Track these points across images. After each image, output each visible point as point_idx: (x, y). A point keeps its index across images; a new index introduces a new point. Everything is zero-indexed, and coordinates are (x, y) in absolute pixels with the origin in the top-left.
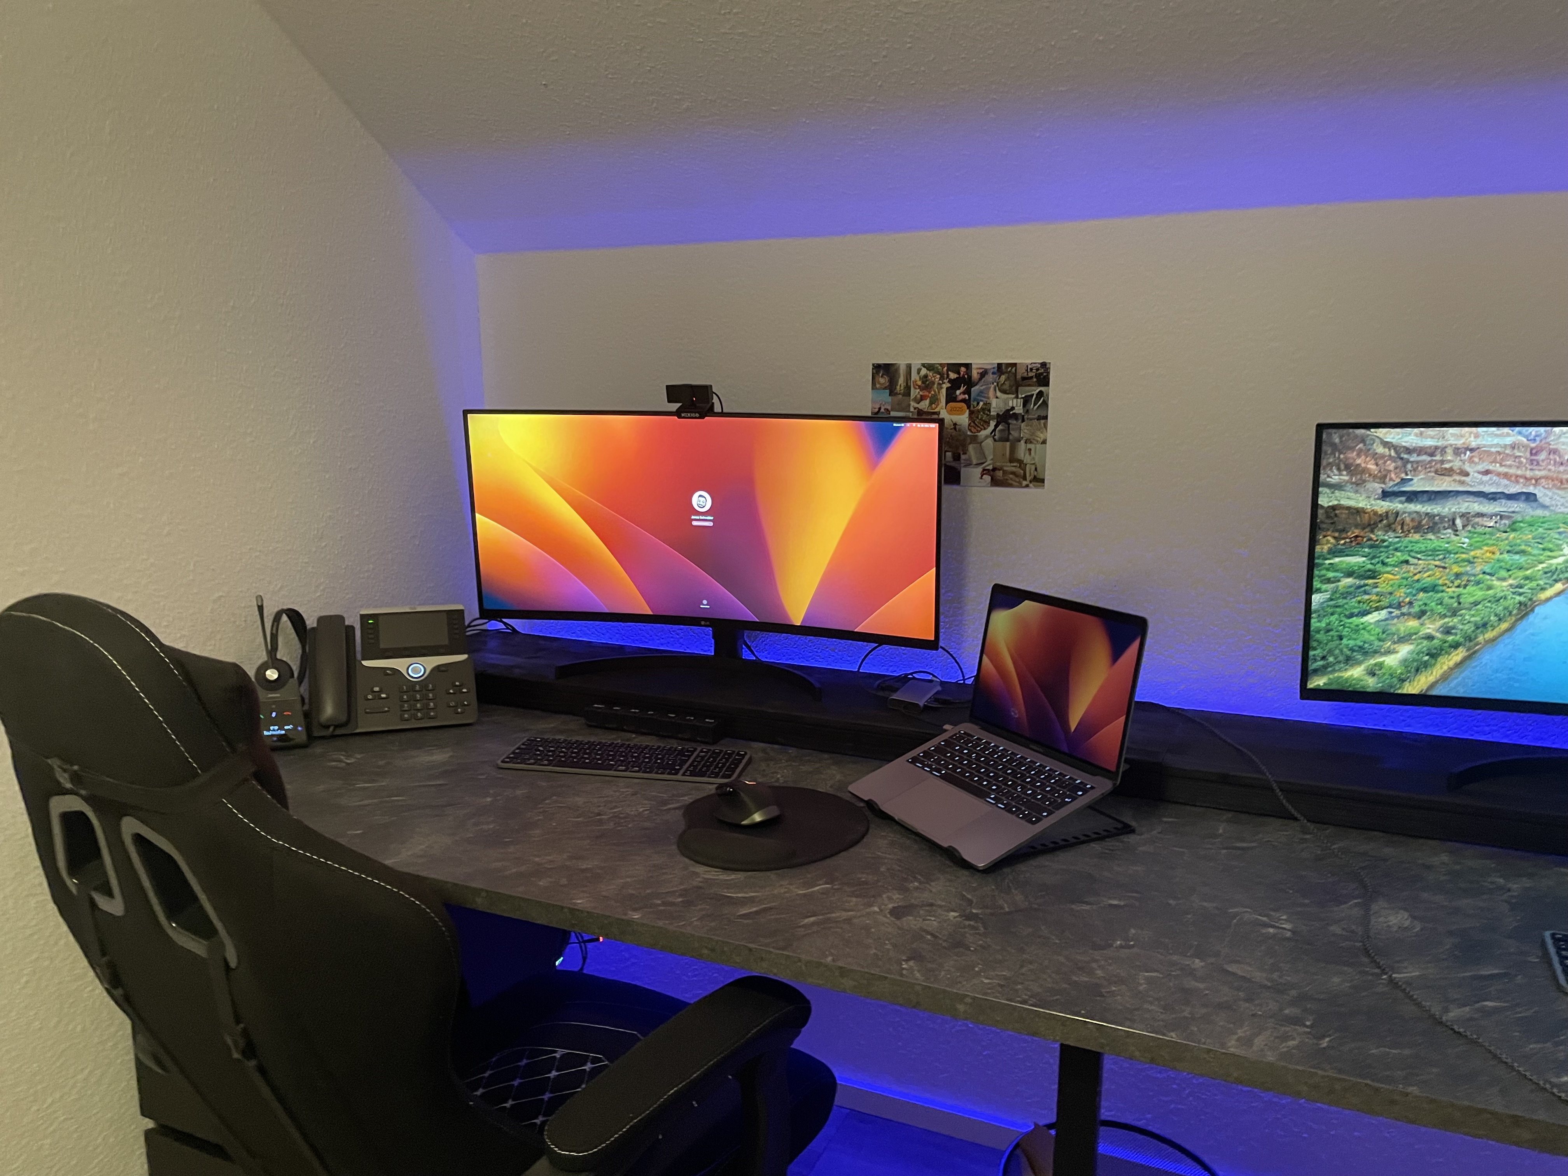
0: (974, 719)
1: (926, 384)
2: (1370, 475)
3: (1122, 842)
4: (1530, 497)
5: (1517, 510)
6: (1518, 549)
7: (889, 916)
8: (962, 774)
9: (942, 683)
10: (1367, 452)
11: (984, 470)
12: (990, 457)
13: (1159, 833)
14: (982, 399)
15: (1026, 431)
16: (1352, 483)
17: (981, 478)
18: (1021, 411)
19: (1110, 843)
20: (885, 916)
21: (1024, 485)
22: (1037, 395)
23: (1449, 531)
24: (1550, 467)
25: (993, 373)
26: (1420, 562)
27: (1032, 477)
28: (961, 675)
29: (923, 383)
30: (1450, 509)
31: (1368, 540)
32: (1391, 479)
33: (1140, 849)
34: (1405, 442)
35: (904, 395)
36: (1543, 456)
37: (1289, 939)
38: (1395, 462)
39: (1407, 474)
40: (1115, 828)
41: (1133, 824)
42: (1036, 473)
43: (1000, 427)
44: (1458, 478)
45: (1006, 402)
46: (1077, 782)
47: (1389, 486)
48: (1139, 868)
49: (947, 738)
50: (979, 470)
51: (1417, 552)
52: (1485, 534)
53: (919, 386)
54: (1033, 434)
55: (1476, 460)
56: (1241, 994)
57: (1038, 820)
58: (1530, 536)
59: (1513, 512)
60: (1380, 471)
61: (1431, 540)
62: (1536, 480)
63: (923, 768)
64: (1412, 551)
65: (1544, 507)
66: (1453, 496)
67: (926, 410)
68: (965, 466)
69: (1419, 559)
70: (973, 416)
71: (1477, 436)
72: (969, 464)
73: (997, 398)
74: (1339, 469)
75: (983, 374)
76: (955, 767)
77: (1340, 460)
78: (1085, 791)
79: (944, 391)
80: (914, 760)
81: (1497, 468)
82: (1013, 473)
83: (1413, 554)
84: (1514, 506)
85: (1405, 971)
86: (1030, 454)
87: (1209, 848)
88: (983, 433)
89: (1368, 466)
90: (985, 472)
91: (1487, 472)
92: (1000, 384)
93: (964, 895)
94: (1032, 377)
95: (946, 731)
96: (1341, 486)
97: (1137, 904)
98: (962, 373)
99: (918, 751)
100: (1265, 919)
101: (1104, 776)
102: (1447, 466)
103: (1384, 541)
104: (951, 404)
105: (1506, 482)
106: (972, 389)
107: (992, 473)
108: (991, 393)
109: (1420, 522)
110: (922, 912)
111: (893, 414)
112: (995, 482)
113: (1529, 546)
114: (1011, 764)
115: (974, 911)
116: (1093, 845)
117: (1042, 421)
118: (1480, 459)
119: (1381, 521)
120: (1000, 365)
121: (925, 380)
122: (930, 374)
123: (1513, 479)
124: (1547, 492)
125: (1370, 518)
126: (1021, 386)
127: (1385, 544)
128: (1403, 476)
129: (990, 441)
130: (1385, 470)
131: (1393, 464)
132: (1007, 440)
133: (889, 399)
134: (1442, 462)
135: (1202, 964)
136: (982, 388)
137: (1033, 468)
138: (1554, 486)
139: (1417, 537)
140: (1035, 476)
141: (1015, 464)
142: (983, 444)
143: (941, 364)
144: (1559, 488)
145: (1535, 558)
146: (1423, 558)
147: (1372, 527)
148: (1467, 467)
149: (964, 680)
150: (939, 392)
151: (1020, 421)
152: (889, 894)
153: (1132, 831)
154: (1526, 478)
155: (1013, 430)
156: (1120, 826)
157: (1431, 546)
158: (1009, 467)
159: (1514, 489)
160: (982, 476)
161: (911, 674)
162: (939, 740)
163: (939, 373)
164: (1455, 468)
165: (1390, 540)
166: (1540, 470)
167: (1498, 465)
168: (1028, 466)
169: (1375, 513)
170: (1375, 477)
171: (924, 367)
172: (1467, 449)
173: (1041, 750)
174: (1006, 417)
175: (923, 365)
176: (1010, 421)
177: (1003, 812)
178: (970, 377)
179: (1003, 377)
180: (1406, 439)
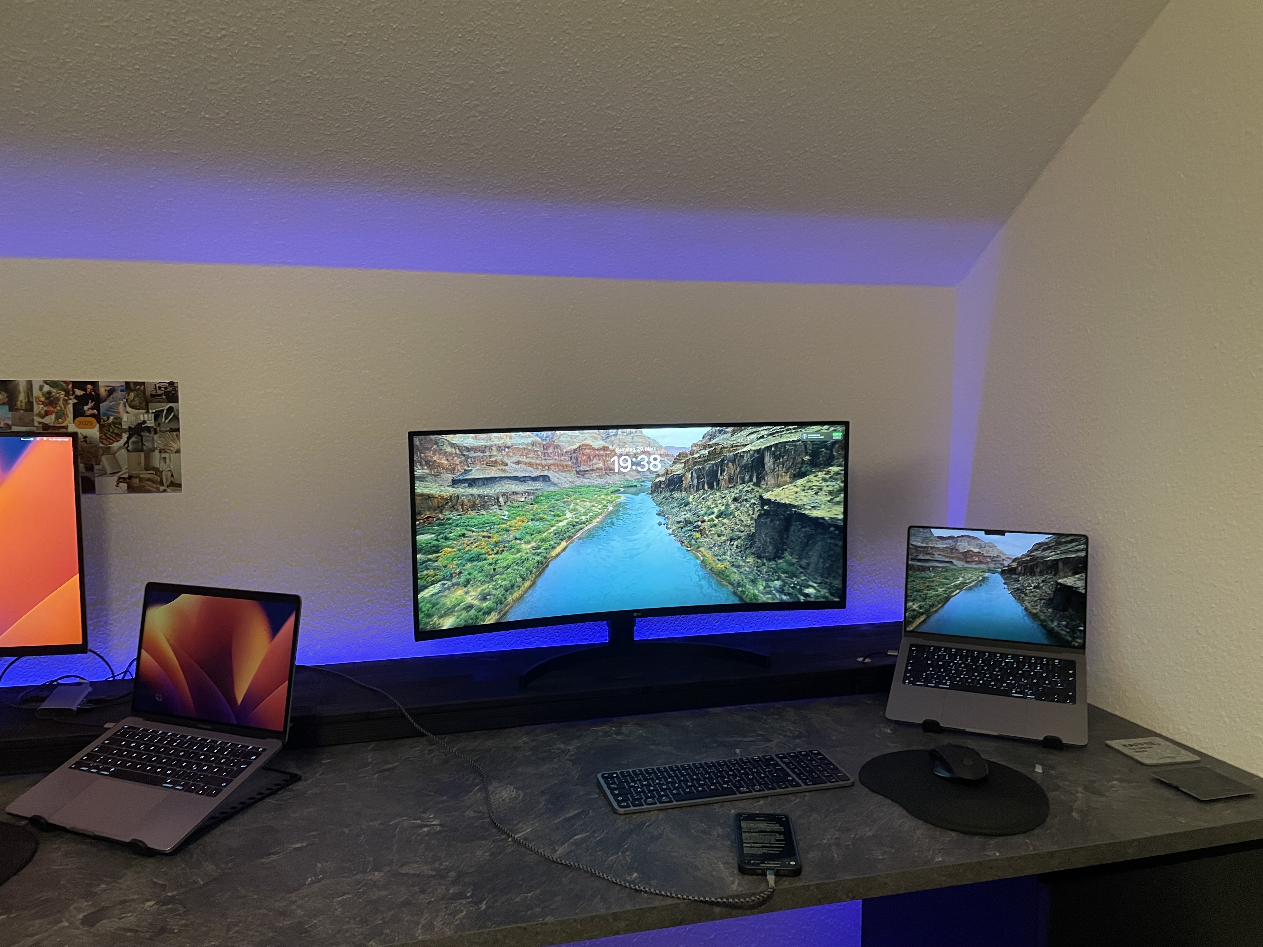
0: (136, 712)
1: (50, 400)
2: (444, 468)
3: (292, 791)
4: (545, 479)
5: (538, 488)
6: (537, 517)
7: (81, 927)
8: (134, 765)
9: (92, 684)
10: (441, 451)
11: (120, 478)
12: (125, 467)
13: (322, 774)
14: (113, 414)
15: (159, 442)
16: (432, 475)
17: (117, 486)
18: (153, 425)
19: (284, 795)
20: (78, 928)
21: (161, 490)
22: (168, 410)
23: (496, 506)
24: (556, 457)
25: (122, 391)
26: (474, 534)
27: (169, 482)
28: (110, 672)
29: (46, 398)
30: (495, 490)
31: (438, 519)
32: (458, 470)
33: (310, 792)
34: (467, 443)
35: (26, 410)
36: (550, 450)
37: (440, 832)
38: (459, 458)
39: (469, 467)
40: (285, 780)
41: (298, 772)
42: (172, 479)
43: (133, 439)
44: (501, 467)
45: (136, 416)
46: (249, 748)
47: (457, 475)
48: (311, 810)
49: (110, 735)
50: (115, 478)
51: (471, 526)
52: (519, 507)
53: (43, 402)
54: (166, 445)
55: (511, 454)
56: (417, 889)
57: (219, 791)
58: (546, 506)
59: (537, 490)
60: (450, 465)
61: (483, 515)
62: (549, 466)
63: (89, 771)
64: (468, 525)
65: (555, 485)
66: (498, 481)
67: (52, 424)
68: (99, 476)
69: (473, 531)
70: (104, 430)
71: (511, 438)
72: (103, 473)
73: (127, 412)
74: (421, 465)
75: (111, 391)
76: (124, 763)
77: (421, 458)
78: (258, 755)
79: (70, 408)
80: (78, 765)
81: (524, 459)
82: (149, 480)
83: (468, 528)
84: (538, 485)
85: (522, 830)
86: (165, 462)
87: (364, 777)
88: (116, 445)
89: (442, 462)
90: (120, 480)
91: (518, 463)
92: (129, 401)
93: (156, 883)
94: (161, 395)
95: (108, 729)
96: (424, 478)
97: (317, 840)
98: (89, 390)
99: (82, 755)
100: (419, 821)
101: (272, 737)
102: (493, 459)
103: (449, 519)
104: (79, 419)
105: (531, 469)
106: (101, 405)
107: (128, 480)
108: (121, 408)
109: (474, 502)
110: (116, 912)
111: (15, 429)
112: (132, 489)
113: (545, 514)
114: (182, 747)
115: (169, 894)
116: (267, 800)
117: (175, 433)
118: (513, 454)
119: (448, 503)
120: (127, 384)
121: (47, 396)
122: (54, 390)
123: (535, 466)
124: (556, 474)
125: (438, 502)
126: (151, 402)
127: (450, 521)
128: (466, 468)
129: (124, 451)
130: (453, 464)
131: (459, 460)
132: (142, 450)
133: (10, 414)
134: (490, 456)
135: (382, 874)
136: (111, 404)
137: (169, 474)
138: (559, 470)
139: (473, 513)
140: (172, 482)
141: (151, 472)
142: (117, 454)
143: (65, 382)
144: (562, 472)
145: (549, 523)
146: (476, 530)
147: (441, 508)
148: (506, 460)
149: (114, 677)
150: (65, 408)
151: (153, 433)
152: (75, 905)
153: (299, 779)
154: (542, 465)
155: (147, 441)
156: (287, 777)
157: (482, 519)
158: (145, 475)
159: (535, 474)
160: (118, 484)
161: (56, 681)
162: (103, 739)
163: (64, 390)
164: (498, 460)
165: (454, 518)
166: (550, 460)
167: (525, 457)
168: (164, 472)
169: (442, 498)
170: (447, 469)
171: (48, 384)
172: (506, 447)
173: (209, 727)
174: (138, 430)
175: (46, 382)
176: (142, 434)
177: (182, 793)
178: (98, 394)
179: (132, 395)
180: (466, 441)
